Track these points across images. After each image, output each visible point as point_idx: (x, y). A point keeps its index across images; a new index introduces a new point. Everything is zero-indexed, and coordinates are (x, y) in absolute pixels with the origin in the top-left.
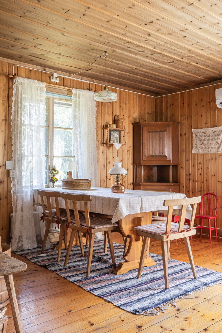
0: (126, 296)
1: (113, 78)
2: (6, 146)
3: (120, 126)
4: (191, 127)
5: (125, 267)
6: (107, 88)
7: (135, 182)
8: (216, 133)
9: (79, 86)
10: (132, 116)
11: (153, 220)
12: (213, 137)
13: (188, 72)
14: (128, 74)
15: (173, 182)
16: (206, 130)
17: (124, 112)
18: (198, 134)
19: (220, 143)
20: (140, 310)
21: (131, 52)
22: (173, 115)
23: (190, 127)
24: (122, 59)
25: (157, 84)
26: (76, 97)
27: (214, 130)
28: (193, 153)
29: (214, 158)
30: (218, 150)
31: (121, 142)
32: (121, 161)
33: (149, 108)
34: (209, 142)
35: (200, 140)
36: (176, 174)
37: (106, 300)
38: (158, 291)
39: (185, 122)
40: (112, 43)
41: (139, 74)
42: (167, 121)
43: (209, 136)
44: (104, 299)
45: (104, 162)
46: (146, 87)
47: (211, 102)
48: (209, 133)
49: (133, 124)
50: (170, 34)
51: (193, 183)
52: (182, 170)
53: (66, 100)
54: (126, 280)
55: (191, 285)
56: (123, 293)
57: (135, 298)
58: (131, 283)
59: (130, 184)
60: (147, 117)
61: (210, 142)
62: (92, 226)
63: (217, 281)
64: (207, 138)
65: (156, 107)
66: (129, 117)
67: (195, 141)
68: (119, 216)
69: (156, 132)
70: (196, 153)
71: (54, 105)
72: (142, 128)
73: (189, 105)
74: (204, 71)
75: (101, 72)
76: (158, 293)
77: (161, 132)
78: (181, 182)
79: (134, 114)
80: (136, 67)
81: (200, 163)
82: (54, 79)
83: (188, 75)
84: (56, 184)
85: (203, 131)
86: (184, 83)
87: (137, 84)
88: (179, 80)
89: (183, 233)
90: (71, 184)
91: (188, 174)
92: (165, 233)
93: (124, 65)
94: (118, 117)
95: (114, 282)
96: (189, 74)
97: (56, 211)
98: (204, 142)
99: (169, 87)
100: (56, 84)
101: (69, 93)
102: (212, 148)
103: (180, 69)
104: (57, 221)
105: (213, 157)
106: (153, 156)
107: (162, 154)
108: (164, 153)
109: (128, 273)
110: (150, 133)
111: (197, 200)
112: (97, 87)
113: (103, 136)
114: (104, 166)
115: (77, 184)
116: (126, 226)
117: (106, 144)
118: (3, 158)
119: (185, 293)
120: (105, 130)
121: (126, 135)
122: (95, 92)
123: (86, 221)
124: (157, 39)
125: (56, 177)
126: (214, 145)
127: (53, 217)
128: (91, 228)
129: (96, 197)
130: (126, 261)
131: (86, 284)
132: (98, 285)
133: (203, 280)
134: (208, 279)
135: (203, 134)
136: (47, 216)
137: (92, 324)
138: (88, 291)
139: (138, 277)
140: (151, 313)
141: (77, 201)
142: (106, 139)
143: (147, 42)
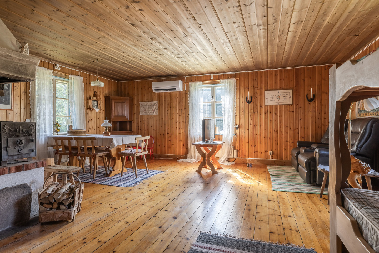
0: (119, 183)
2: (26, 109)
3: (98, 98)
5: (113, 173)
6: (98, 79)
8: (152, 105)
9: (73, 73)
10: (104, 92)
11: (126, 149)
12: (151, 107)
13: (139, 72)
14: (105, 70)
15: (129, 131)
16: (147, 103)
17: (100, 90)
18: (143, 105)
19: (154, 110)
20: (128, 186)
21: (111, 61)
22: (128, 93)
23: (138, 101)
24: (104, 63)
26: (72, 80)
27: (151, 103)
28: (140, 115)
29: (151, 118)
30: (153, 113)
31: (98, 108)
32: (98, 119)
33: (114, 88)
35: (144, 108)
36: (131, 126)
37: (110, 185)
38: (133, 179)
39: (136, 98)
40: (102, 56)
41: (111, 70)
42: (125, 96)
43: (149, 106)
45: (88, 119)
46: (113, 77)
47: (150, 89)
49: (105, 97)
50: (134, 58)
51: (140, 131)
53: (63, 81)
54: (115, 178)
55: (147, 176)
56: (117, 182)
57: (124, 183)
58: (119, 179)
60: (113, 93)
61: (149, 109)
62: (96, 153)
64: (148, 107)
65: (118, 87)
67: (141, 109)
68: (114, 146)
69: (119, 102)
70: (142, 115)
71: (56, 83)
72: (111, 100)
73: (138, 89)
74: (147, 73)
75: (88, 67)
77: (122, 102)
78: (134, 130)
79: (105, 91)
80: (111, 67)
81: (144, 120)
82: (58, 68)
83: (139, 74)
84: (58, 133)
85: (145, 103)
86: (135, 77)
88: (133, 75)
89: (143, 153)
91: (138, 126)
92: (136, 153)
93: (104, 65)
94: (96, 92)
95: (110, 179)
98: (146, 109)
99: (126, 78)
100: (58, 71)
101: (67, 77)
103: (135, 71)
104: (70, 154)
106: (118, 116)
108: (124, 114)
109: (115, 176)
110: (116, 103)
111: (148, 137)
112: (83, 74)
113: (88, 104)
114: (89, 122)
116: (113, 152)
117: (90, 108)
118: (24, 117)
119: (145, 178)
120: (89, 100)
121: (101, 104)
122: (83, 77)
123: (92, 151)
124: (127, 58)
125: (59, 129)
126: (151, 111)
127: (66, 152)
128: (96, 154)
129: (98, 138)
130: (114, 170)
131: (95, 182)
132: (103, 182)
133: (151, 173)
134: (154, 173)
135: (145, 105)
136: (60, 152)
137: (109, 193)
138: (99, 184)
139: (121, 176)
140: (133, 186)
141: (86, 141)
142: (90, 106)
143: (121, 58)
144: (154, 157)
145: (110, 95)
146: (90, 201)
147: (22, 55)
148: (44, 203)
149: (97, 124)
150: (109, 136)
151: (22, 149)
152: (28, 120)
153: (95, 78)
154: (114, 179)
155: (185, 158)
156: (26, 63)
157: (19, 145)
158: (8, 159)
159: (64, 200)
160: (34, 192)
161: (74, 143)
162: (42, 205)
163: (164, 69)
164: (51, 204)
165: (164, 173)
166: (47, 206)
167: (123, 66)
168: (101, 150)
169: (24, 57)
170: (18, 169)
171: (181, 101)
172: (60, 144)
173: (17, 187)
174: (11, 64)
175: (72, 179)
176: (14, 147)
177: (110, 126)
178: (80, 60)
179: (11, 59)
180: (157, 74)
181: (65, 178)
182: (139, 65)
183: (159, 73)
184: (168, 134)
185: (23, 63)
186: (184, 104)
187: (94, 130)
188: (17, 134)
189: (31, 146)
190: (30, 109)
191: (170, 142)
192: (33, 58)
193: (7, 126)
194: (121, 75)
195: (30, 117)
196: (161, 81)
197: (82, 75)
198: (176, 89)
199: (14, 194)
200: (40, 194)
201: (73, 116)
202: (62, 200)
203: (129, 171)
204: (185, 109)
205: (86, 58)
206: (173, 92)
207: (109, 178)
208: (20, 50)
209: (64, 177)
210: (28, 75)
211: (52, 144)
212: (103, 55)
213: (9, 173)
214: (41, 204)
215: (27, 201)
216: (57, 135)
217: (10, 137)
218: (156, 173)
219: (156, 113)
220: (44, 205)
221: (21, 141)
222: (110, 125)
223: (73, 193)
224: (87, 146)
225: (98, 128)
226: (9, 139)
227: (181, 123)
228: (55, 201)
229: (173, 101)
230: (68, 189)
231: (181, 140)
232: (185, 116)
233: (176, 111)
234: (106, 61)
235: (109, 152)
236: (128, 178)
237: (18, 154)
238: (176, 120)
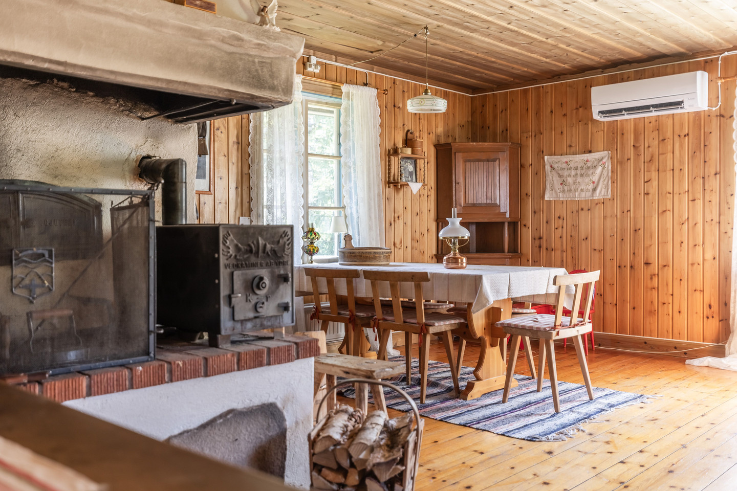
0: (503, 423)
1: (411, 64)
2: (240, 189)
3: (417, 150)
4: (543, 152)
5: (479, 388)
6: (429, 91)
7: (440, 253)
8: (589, 164)
9: (351, 79)
10: (434, 132)
12: (583, 171)
13: (547, 57)
14: (442, 59)
15: (509, 252)
16: (570, 157)
17: (421, 125)
18: (555, 166)
19: (596, 181)
20: (538, 436)
21: (466, 28)
22: (507, 130)
23: (540, 153)
24: (444, 38)
25: (484, 75)
26: (349, 99)
27: (586, 159)
28: (546, 198)
29: (586, 208)
30: (593, 194)
31: (418, 180)
32: (417, 214)
33: (462, 117)
34: (576, 180)
35: (560, 176)
36: (515, 238)
37: (477, 429)
38: (547, 416)
39: (530, 144)
40: (444, 16)
41: (460, 60)
42: (494, 140)
43: (576, 169)
44: (474, 428)
45: (390, 216)
46: (461, 79)
47: (580, 109)
48: (576, 165)
49: (435, 146)
50: (544, 6)
51: (547, 253)
52: (524, 229)
53: (327, 104)
54: (486, 406)
55: (592, 408)
56: (495, 421)
57: (518, 424)
59: (432, 257)
60: (457, 132)
61: (579, 179)
62: (428, 322)
63: (626, 402)
64: (573, 173)
65: (473, 113)
66: (429, 134)
67: (549, 179)
68: (484, 302)
69: (479, 160)
70: (551, 199)
71: (310, 112)
72: (455, 153)
73: (538, 113)
74: (575, 57)
75: (395, 55)
76: (548, 418)
77: (488, 160)
78: (524, 251)
79: (437, 127)
80: (461, 50)
81: (559, 218)
82: (313, 67)
83: (546, 62)
84: (315, 257)
85: (565, 160)
86: (532, 73)
87: (449, 74)
88: (526, 69)
89: (577, 328)
90: (361, 256)
91: (537, 237)
92: (554, 328)
93: (443, 46)
94: (411, 133)
95: (470, 408)
96: (547, 60)
97: (329, 305)
98: (567, 180)
100: (314, 75)
101: (336, 92)
102: (582, 190)
103: (536, 53)
104: (350, 319)
105: (583, 206)
106: (474, 205)
107: (490, 202)
108: (495, 199)
109: (483, 398)
110: (469, 163)
111: (593, 277)
112: (379, 80)
113: (389, 169)
114: (391, 224)
115: (372, 256)
116: (478, 321)
117: (393, 183)
118: (235, 211)
119: (588, 417)
120: (392, 158)
121: (426, 168)
122: (377, 89)
123: (418, 315)
124: (520, 12)
125: (315, 244)
126: (585, 185)
127: (339, 314)
128: (427, 326)
129: (434, 275)
130: (478, 379)
131: (429, 412)
132: (450, 413)
133: (605, 401)
134: (612, 400)
135: (564, 165)
136: (322, 312)
137: (482, 453)
138: (441, 420)
139: (504, 401)
140: (555, 439)
141: (399, 282)
142: (394, 175)
143: (502, 15)
144: (595, 344)
145: (450, 140)
146: (430, 473)
147: (265, 31)
148: (323, 467)
149: (413, 232)
150: (462, 268)
151: (263, 303)
152: (244, 221)
153: (408, 87)
154: (482, 407)
155: (719, 352)
156: (272, 55)
157: (258, 292)
158: (234, 329)
159: (379, 464)
160: (291, 428)
161: (364, 289)
162: (319, 472)
163: (642, 35)
164: (341, 470)
165: (652, 406)
166: (331, 476)
167: (501, 40)
168: (434, 311)
169: (269, 38)
170: (257, 361)
171: (701, 147)
172: (324, 288)
173: (256, 410)
174: (241, 59)
175: (379, 400)
176: (245, 297)
177: (466, 238)
178: (374, 38)
179: (240, 46)
180: (612, 58)
181: (362, 394)
182: (554, 30)
183: (621, 52)
184: (647, 264)
185: (265, 54)
186: (714, 154)
187: (405, 248)
188: (253, 259)
189: (282, 297)
190: (250, 188)
191: (655, 293)
192: (288, 39)
193: (231, 235)
194: (486, 72)
195: (250, 210)
196: (622, 80)
197: (373, 83)
198: (682, 102)
199: (249, 429)
200: (312, 438)
201: (351, 208)
202: (374, 465)
203: (525, 386)
204: (716, 174)
205: (395, 28)
206: (668, 116)
207: (465, 402)
208: (258, 19)
209: (361, 390)
210: (278, 90)
211: (301, 290)
212: (447, 12)
213: (239, 370)
214: (316, 467)
215: (276, 452)
216: (312, 262)
217: (237, 267)
218: (623, 403)
219: (602, 193)
220: (324, 471)
221: (261, 279)
222: (466, 234)
223: (403, 447)
224: (401, 299)
225: (415, 244)
226: (235, 273)
227: (700, 226)
228: (352, 465)
229: (670, 148)
230: (382, 433)
231: (698, 289)
232: (715, 200)
233: (680, 181)
234: (450, 30)
235: (466, 319)
236: (527, 410)
237: (256, 317)
238: (680, 216)
